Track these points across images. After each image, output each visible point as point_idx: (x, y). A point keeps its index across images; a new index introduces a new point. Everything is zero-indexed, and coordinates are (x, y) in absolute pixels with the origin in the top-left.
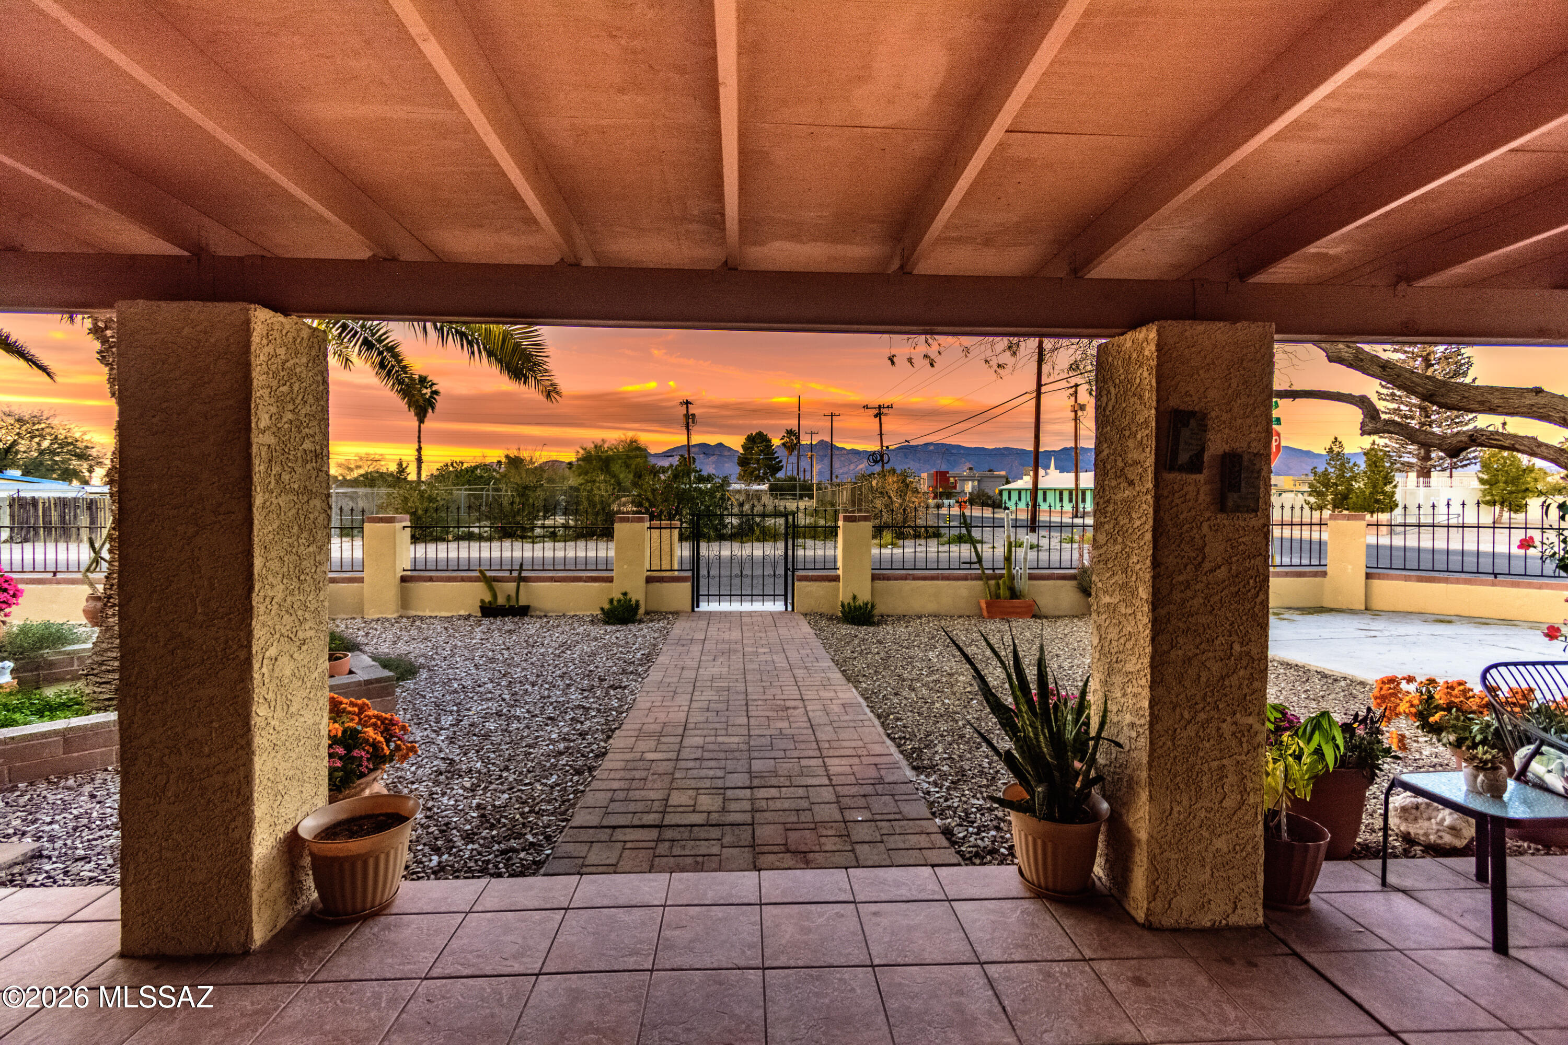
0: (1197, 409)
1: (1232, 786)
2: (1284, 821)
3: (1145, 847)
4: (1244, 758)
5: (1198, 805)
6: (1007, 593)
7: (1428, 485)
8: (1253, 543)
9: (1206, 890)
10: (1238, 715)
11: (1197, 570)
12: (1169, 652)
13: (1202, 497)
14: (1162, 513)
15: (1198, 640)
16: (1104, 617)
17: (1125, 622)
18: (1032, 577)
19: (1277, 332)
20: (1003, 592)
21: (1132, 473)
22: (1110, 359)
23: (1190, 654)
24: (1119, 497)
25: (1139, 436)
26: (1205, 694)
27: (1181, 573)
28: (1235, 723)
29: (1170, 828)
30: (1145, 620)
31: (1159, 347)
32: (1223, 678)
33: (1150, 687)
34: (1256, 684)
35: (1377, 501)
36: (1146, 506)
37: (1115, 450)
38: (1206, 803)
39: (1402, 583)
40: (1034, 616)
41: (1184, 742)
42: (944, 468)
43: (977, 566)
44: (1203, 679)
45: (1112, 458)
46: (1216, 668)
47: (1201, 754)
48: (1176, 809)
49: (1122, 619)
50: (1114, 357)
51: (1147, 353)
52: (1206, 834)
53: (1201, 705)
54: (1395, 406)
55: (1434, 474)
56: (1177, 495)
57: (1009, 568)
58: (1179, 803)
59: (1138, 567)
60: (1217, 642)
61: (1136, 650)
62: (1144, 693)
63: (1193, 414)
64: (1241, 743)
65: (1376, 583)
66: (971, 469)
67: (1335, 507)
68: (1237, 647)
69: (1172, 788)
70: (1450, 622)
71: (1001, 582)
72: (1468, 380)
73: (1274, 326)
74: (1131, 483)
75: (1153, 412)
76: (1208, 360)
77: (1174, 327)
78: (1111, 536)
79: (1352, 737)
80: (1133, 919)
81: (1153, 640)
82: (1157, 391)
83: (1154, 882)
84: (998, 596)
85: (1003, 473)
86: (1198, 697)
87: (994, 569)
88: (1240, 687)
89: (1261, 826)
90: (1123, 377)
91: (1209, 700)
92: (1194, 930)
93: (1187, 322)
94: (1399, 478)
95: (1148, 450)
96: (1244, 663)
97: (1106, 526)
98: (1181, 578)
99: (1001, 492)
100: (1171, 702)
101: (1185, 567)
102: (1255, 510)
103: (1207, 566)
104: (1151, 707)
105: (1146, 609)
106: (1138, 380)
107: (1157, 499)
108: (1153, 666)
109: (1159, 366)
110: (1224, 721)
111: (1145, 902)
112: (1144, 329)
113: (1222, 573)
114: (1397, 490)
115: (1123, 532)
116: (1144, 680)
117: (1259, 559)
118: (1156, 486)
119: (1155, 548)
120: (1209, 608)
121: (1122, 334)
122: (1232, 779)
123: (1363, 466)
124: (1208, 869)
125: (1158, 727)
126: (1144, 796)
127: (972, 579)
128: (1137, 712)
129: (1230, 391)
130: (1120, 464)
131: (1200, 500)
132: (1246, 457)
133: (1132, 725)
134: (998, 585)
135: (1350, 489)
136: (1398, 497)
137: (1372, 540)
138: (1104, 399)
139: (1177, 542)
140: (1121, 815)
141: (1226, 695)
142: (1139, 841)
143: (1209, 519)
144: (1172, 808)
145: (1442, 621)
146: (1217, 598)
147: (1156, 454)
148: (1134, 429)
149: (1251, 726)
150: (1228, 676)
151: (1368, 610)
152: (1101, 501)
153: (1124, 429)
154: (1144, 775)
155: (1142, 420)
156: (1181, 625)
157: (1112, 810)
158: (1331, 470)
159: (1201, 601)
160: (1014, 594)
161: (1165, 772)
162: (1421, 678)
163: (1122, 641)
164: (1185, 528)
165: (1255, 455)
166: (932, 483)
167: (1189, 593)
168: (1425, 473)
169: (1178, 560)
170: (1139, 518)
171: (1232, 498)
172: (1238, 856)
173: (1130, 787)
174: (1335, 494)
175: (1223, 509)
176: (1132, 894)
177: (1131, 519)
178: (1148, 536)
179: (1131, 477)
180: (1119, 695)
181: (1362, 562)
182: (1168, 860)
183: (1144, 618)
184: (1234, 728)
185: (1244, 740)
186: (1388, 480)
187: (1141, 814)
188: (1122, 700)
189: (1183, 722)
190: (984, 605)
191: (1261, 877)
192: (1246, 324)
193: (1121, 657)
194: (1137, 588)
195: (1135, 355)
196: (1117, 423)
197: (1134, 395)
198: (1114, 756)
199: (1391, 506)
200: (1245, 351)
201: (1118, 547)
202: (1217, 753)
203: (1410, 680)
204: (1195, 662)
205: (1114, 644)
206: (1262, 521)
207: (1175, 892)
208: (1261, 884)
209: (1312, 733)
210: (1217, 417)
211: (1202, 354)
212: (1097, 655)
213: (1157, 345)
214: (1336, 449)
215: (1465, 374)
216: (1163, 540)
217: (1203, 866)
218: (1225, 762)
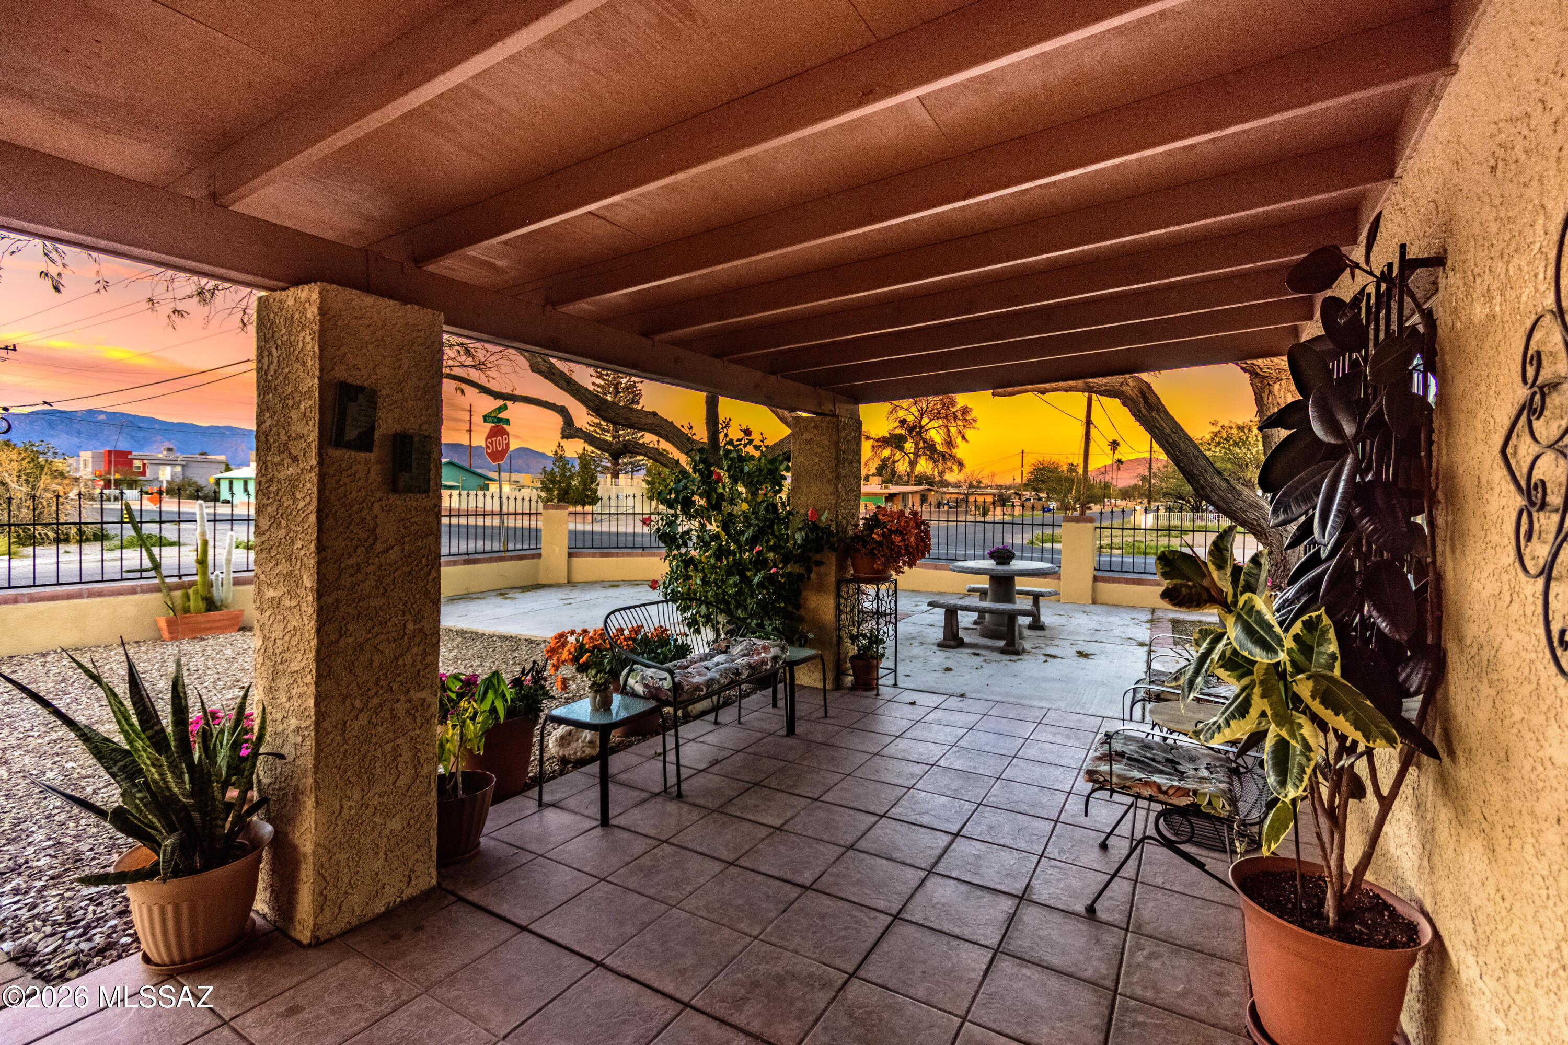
0: (366, 384)
1: (406, 763)
2: (460, 779)
3: (311, 858)
4: (418, 732)
5: (371, 794)
6: (202, 605)
7: (617, 484)
8: (425, 523)
9: (381, 877)
10: (412, 692)
11: (368, 552)
12: (337, 641)
13: (373, 476)
14: (327, 493)
15: (370, 624)
16: (267, 614)
17: (290, 617)
18: (237, 582)
19: (446, 323)
20: (195, 603)
21: (296, 448)
22: (272, 316)
23: (361, 640)
24: (282, 475)
25: (302, 407)
26: (378, 679)
27: (350, 556)
28: (409, 701)
29: (340, 827)
30: (310, 610)
31: (322, 311)
32: (396, 659)
33: (316, 683)
34: (430, 659)
35: (587, 496)
36: (310, 486)
37: (278, 421)
38: (379, 788)
39: (591, 559)
40: (243, 629)
41: (355, 733)
42: (123, 446)
43: (153, 573)
44: (376, 664)
45: (275, 429)
46: (389, 650)
47: (374, 740)
48: (347, 804)
49: (287, 613)
50: (276, 314)
51: (309, 315)
52: (378, 819)
53: (374, 691)
54: (597, 421)
55: (621, 476)
56: (344, 474)
57: (204, 573)
58: (350, 798)
59: (303, 552)
60: (390, 624)
61: (301, 645)
62: (309, 692)
63: (361, 389)
64: (415, 718)
65: (575, 560)
66: (170, 450)
67: (559, 501)
68: (410, 626)
69: (342, 784)
70: (618, 586)
71: (191, 591)
72: (639, 407)
73: (442, 316)
74: (295, 459)
75: (316, 381)
76: (378, 335)
77: (340, 295)
78: (275, 522)
79: (521, 689)
80: (299, 943)
81: (318, 631)
82: (320, 359)
83: (321, 893)
84: (187, 610)
85: (222, 458)
86: (371, 684)
87: (180, 576)
88: (413, 665)
89: (434, 793)
90: (285, 338)
91: (382, 683)
92: (368, 922)
93: (354, 291)
94: (600, 478)
95: (311, 423)
96: (417, 640)
97: (269, 509)
98: (351, 562)
99: (218, 482)
100: (341, 694)
101: (356, 548)
102: (427, 491)
103: (379, 547)
104: (317, 704)
105: (310, 598)
106: (301, 344)
107: (322, 477)
108: (318, 660)
109: (321, 331)
110: (398, 700)
111: (312, 919)
112: (306, 287)
113: (395, 554)
114: (600, 488)
115: (286, 514)
116: (309, 677)
117: (431, 538)
118: (320, 463)
119: (319, 531)
120: (382, 590)
121: (284, 289)
122: (406, 756)
123: (577, 468)
124: (382, 855)
125: (325, 724)
126: (310, 803)
127: (143, 592)
128: (302, 716)
129: (401, 372)
130: (284, 438)
131: (371, 480)
132: (416, 439)
133: (298, 730)
134: (187, 597)
135: (569, 486)
136: (600, 493)
137: (572, 526)
138: (266, 361)
139: (345, 524)
140: (287, 834)
141: (399, 675)
142: (305, 855)
143: (381, 500)
144: (342, 807)
145: (613, 586)
146: (389, 580)
147: (319, 429)
148: (297, 399)
149: (424, 700)
150: (402, 655)
151: (571, 583)
152: (264, 480)
153: (286, 398)
154: (309, 781)
155: (305, 389)
156: (350, 610)
157: (276, 832)
158: (556, 470)
159: (373, 583)
160: (211, 604)
161: (334, 770)
162: (579, 631)
163: (287, 638)
164: (355, 508)
165: (426, 437)
166: (102, 467)
167: (360, 577)
168: (616, 475)
169: (347, 543)
170: (304, 498)
171: (404, 479)
172: (412, 830)
173: (296, 799)
174: (559, 489)
175: (395, 490)
176: (299, 916)
177: (295, 500)
178: (313, 518)
179: (294, 452)
180: (284, 699)
181: (565, 544)
182: (338, 863)
183: (309, 610)
184: (408, 705)
185: (417, 715)
186: (593, 479)
187: (307, 825)
188: (287, 705)
189: (354, 713)
190: (163, 624)
191: (434, 842)
192: (417, 308)
193: (286, 656)
194: (301, 576)
195: (297, 316)
196: (280, 390)
197: (297, 360)
198: (279, 770)
199: (594, 500)
200: (415, 334)
201: (282, 532)
202: (391, 735)
203: (572, 632)
204: (367, 647)
205: (279, 642)
206: (433, 501)
207: (346, 893)
208: (434, 848)
209: (486, 692)
210: (388, 396)
211: (371, 328)
212: (260, 660)
213: (319, 308)
214: (560, 453)
215: (638, 403)
216: (330, 522)
217: (377, 853)
218: (399, 741)
